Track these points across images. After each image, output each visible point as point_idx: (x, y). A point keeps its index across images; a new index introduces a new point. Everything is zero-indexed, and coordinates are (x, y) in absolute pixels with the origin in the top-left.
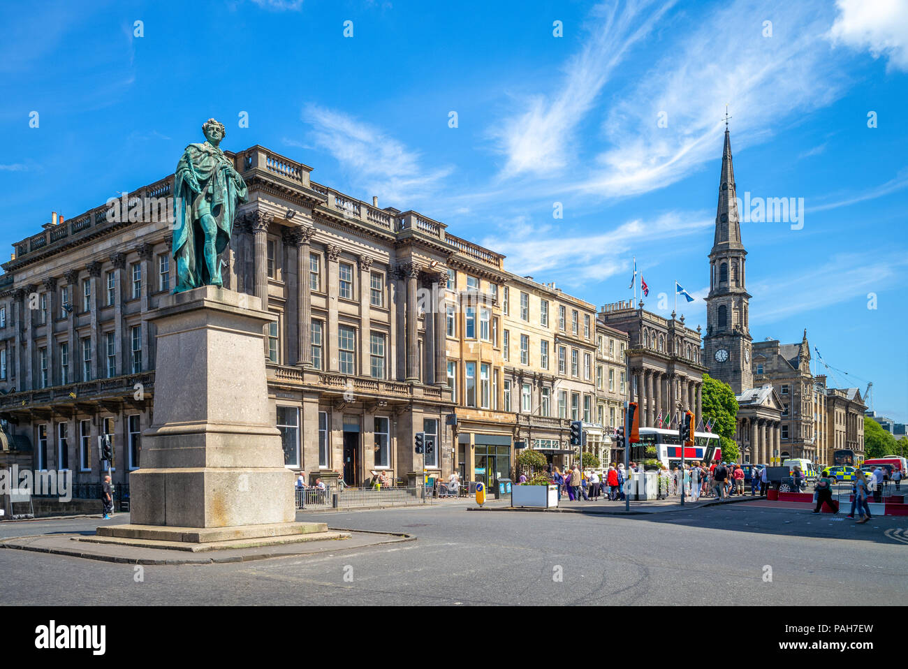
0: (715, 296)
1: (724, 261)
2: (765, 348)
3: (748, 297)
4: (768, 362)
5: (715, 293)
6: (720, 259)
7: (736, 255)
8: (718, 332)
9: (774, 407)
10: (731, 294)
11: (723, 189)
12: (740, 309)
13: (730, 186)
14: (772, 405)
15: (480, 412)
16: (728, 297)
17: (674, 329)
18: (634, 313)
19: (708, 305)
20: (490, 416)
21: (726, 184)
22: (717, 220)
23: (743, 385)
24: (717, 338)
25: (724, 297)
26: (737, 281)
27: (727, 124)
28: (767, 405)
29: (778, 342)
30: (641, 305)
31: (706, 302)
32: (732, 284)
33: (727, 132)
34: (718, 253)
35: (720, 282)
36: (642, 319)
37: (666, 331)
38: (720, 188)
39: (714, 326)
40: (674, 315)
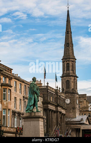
0: (65, 76)
1: (68, 62)
2: (81, 97)
3: (77, 77)
4: (82, 103)
5: (65, 75)
6: (66, 61)
7: (72, 60)
8: (66, 91)
9: (88, 124)
10: (71, 76)
11: (67, 33)
12: (74, 82)
13: (70, 32)
14: (87, 123)
15: (7, 128)
16: (70, 77)
17: (58, 93)
18: (45, 87)
19: (62, 80)
20: (10, 129)
21: (68, 31)
22: (65, 45)
23: (76, 114)
24: (66, 94)
25: (69, 77)
26: (73, 71)
27: (68, 8)
28: (86, 123)
29: (86, 95)
30: (48, 84)
31: (61, 78)
32: (71, 72)
33: (68, 11)
34: (65, 59)
35: (67, 70)
36: (48, 89)
37: (55, 94)
38: (66, 33)
39: (65, 88)
40: (57, 87)
